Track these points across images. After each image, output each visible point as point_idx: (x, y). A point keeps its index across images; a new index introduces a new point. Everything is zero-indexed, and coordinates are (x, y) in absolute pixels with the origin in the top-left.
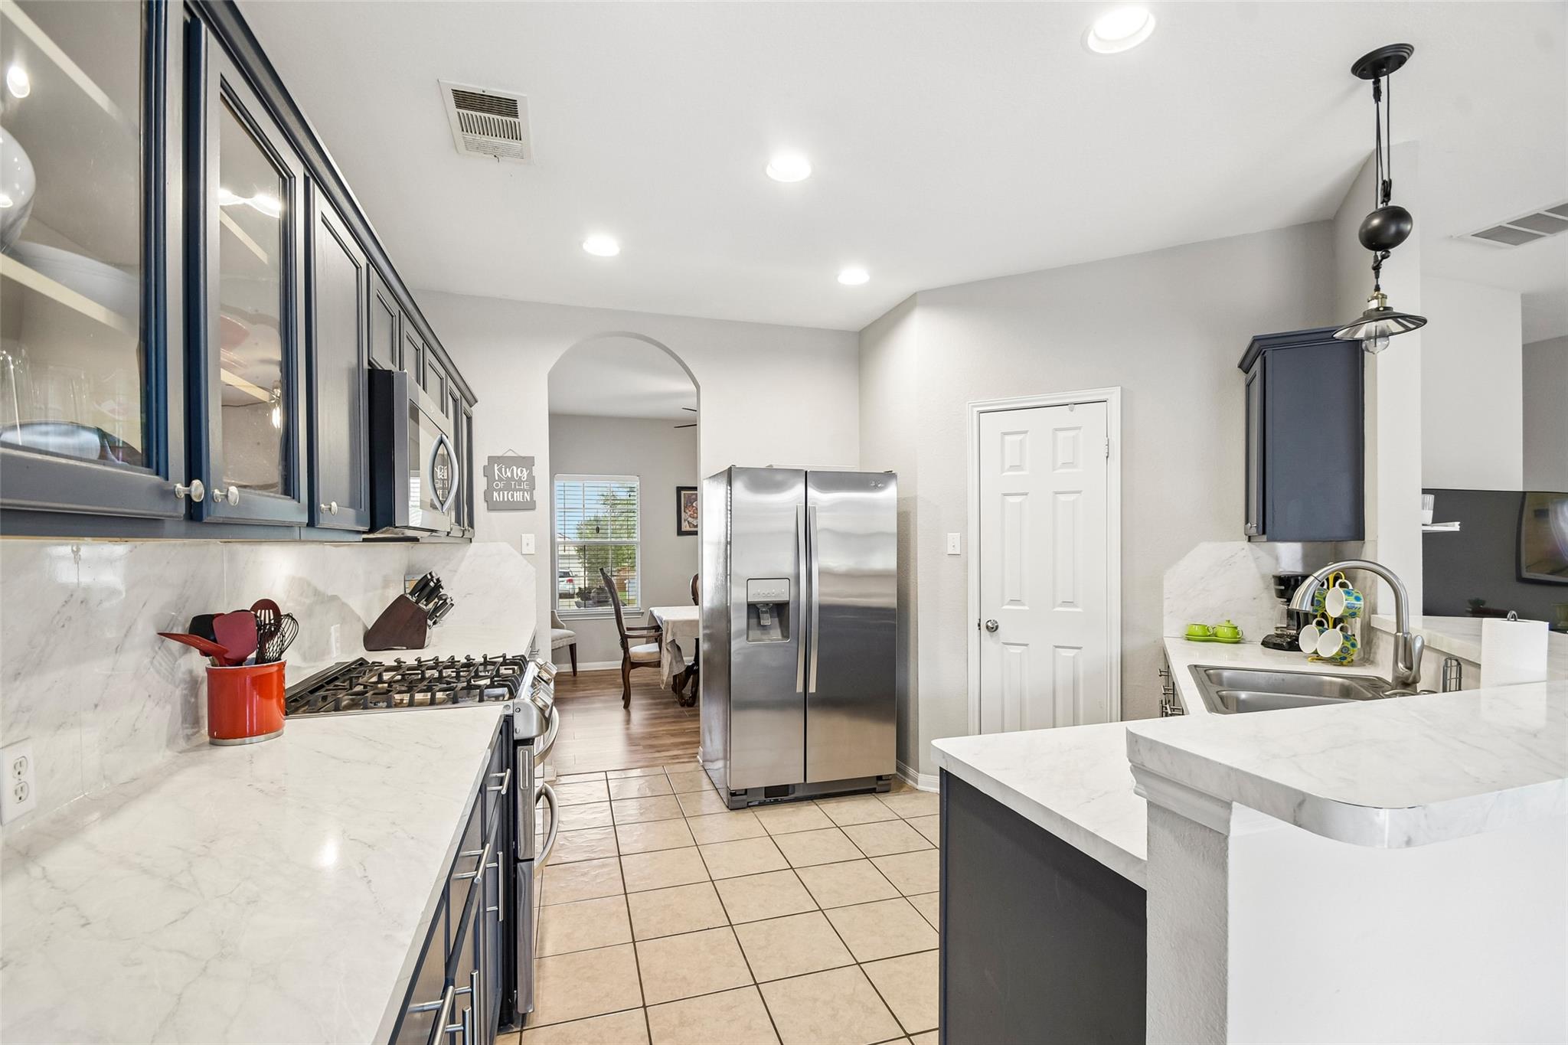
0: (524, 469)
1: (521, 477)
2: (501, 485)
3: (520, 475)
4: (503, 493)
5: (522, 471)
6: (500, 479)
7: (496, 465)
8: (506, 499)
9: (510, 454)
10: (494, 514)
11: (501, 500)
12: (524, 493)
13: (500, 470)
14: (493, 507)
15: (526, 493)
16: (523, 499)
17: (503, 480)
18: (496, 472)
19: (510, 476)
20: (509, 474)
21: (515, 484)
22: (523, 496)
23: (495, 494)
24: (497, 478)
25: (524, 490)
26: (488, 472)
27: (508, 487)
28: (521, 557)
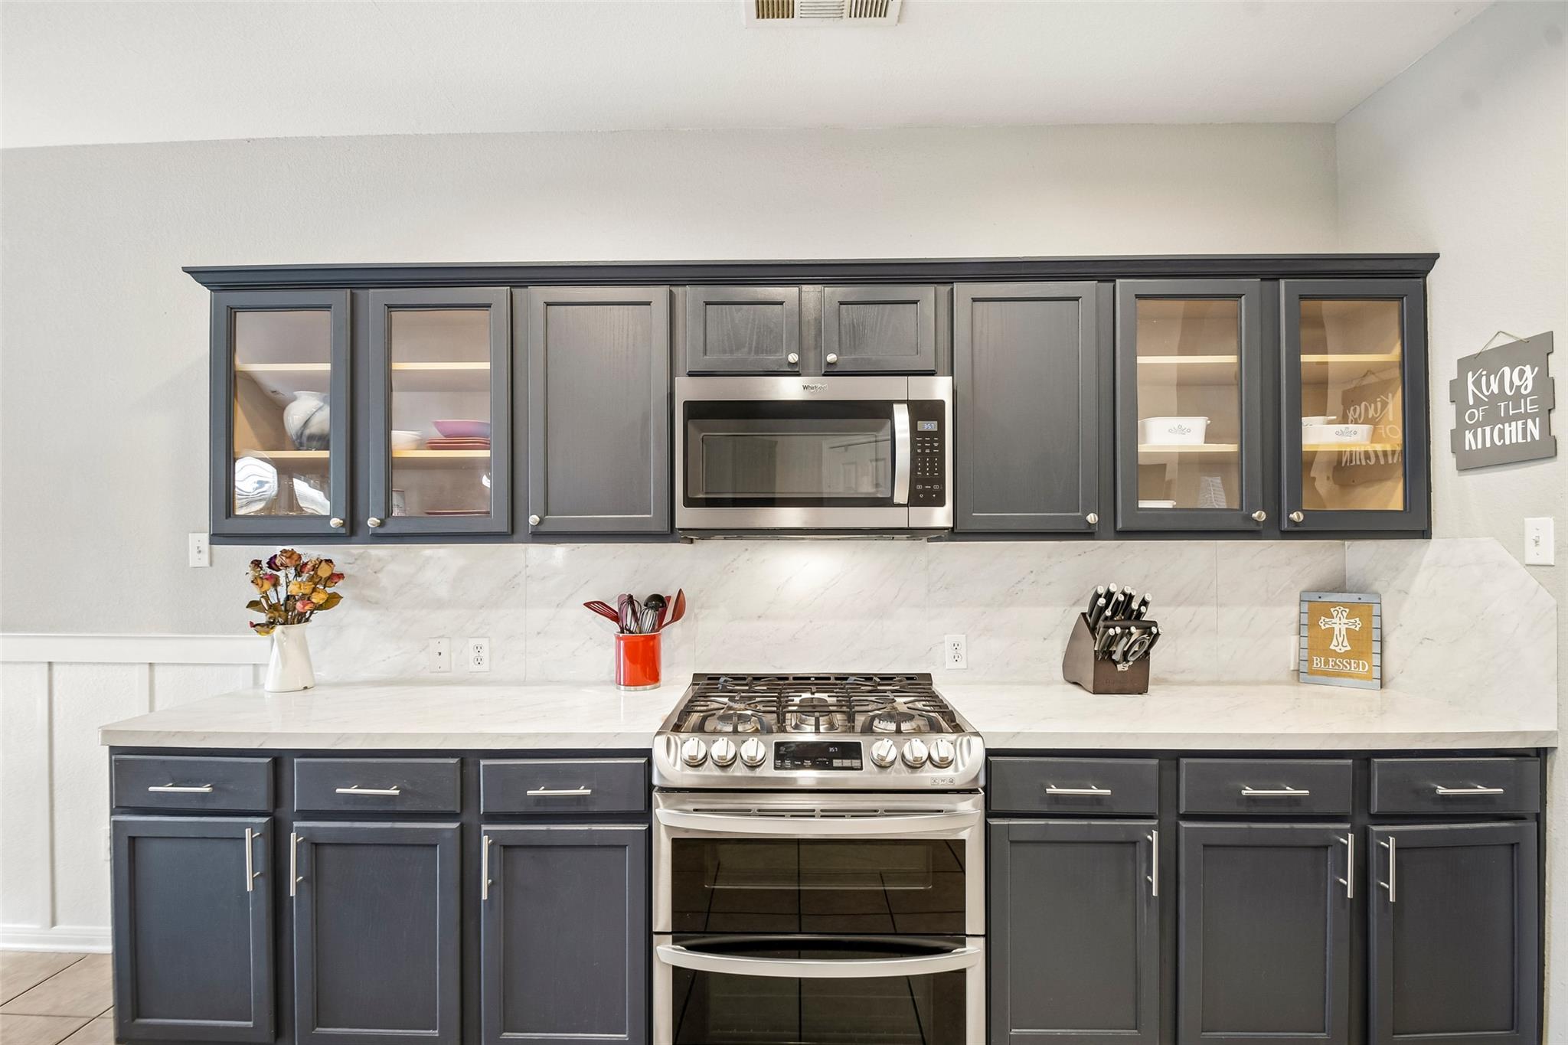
0: (1528, 368)
1: (1519, 387)
2: (1479, 414)
3: (1517, 382)
4: (1484, 432)
5: (1522, 373)
6: (1478, 402)
7: (1470, 374)
8: (1488, 445)
9: (1502, 341)
10: (1472, 479)
11: (1480, 446)
12: (1525, 424)
13: (1477, 383)
14: (1468, 463)
15: (1530, 422)
16: (1525, 436)
17: (1483, 403)
18: (1471, 387)
19: (1496, 391)
20: (1495, 388)
21: (1507, 407)
22: (1525, 430)
23: (1469, 435)
24: (1471, 402)
25: (1524, 417)
26: (1457, 391)
27: (1493, 417)
28: (1525, 572)
